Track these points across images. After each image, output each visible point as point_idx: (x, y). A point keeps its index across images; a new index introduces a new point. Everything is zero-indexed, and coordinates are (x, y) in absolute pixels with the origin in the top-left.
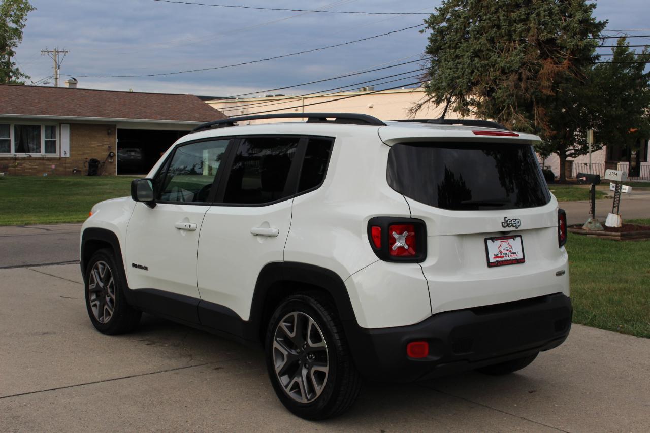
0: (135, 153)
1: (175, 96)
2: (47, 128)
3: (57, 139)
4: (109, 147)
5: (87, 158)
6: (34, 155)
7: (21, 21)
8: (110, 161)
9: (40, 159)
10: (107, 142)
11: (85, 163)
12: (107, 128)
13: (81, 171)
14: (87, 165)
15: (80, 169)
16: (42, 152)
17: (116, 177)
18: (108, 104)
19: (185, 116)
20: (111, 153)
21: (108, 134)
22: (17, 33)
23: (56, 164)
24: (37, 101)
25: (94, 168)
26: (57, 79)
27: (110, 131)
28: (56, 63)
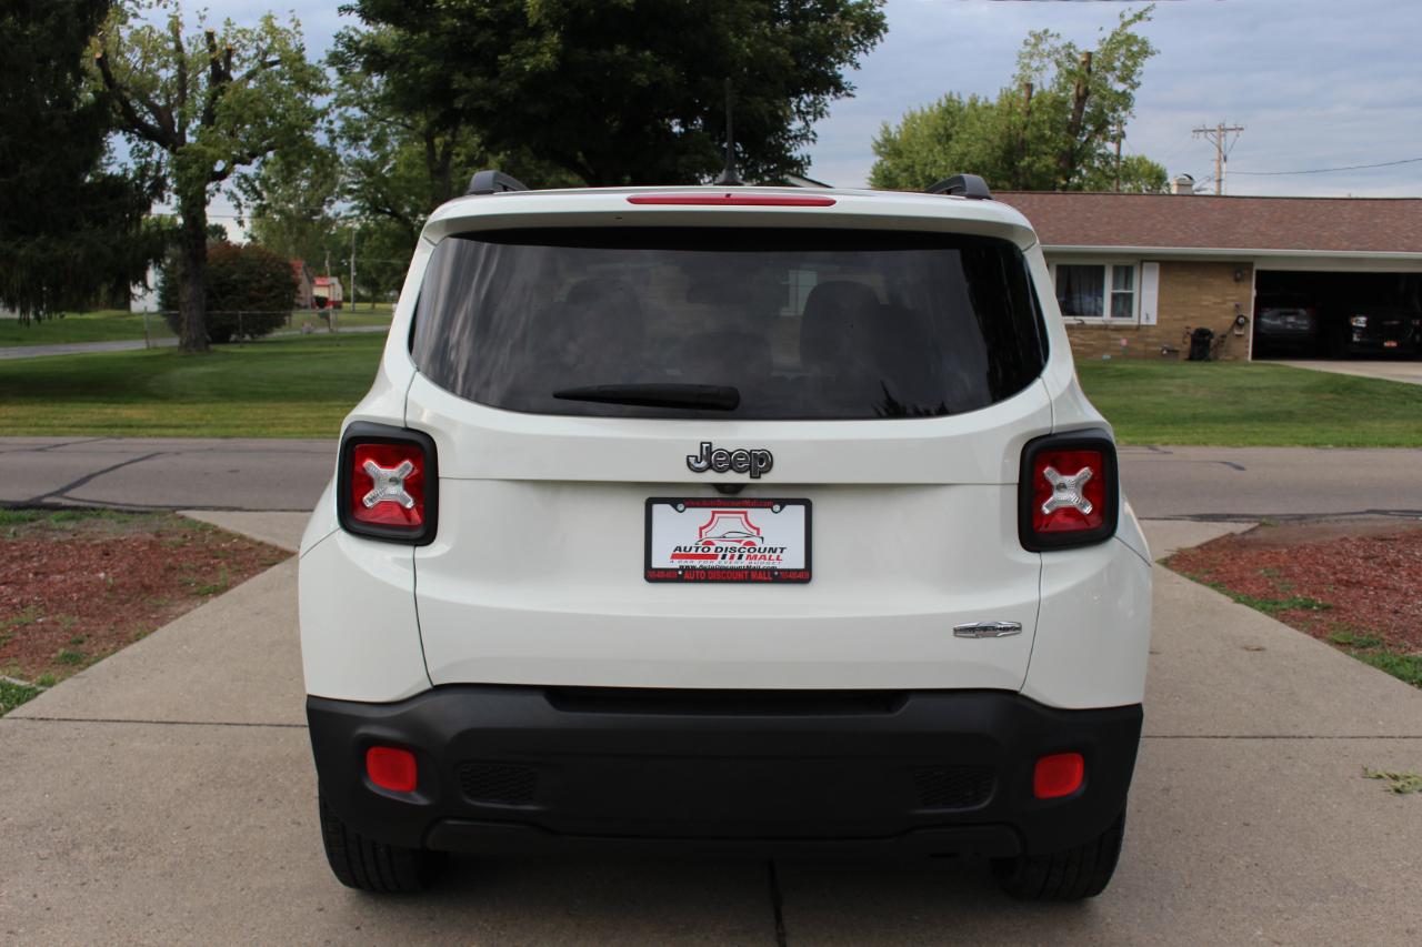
0: (1297, 319)
1: (1397, 202)
2: (1116, 269)
3: (1135, 290)
4: (1237, 306)
5: (1188, 328)
6: (1090, 320)
7: (1134, 77)
8: (1237, 332)
9: (1100, 327)
10: (1233, 295)
11: (1185, 337)
12: (1236, 268)
13: (1177, 351)
14: (1188, 340)
15: (1177, 348)
16: (1105, 313)
17: (1247, 364)
18: (1245, 221)
19: (1406, 241)
20: (1238, 317)
21: (1237, 280)
22: (1125, 100)
23: (1128, 337)
24: (1106, 219)
25: (1202, 346)
26: (1220, 181)
27: (1239, 275)
28: (1220, 151)
